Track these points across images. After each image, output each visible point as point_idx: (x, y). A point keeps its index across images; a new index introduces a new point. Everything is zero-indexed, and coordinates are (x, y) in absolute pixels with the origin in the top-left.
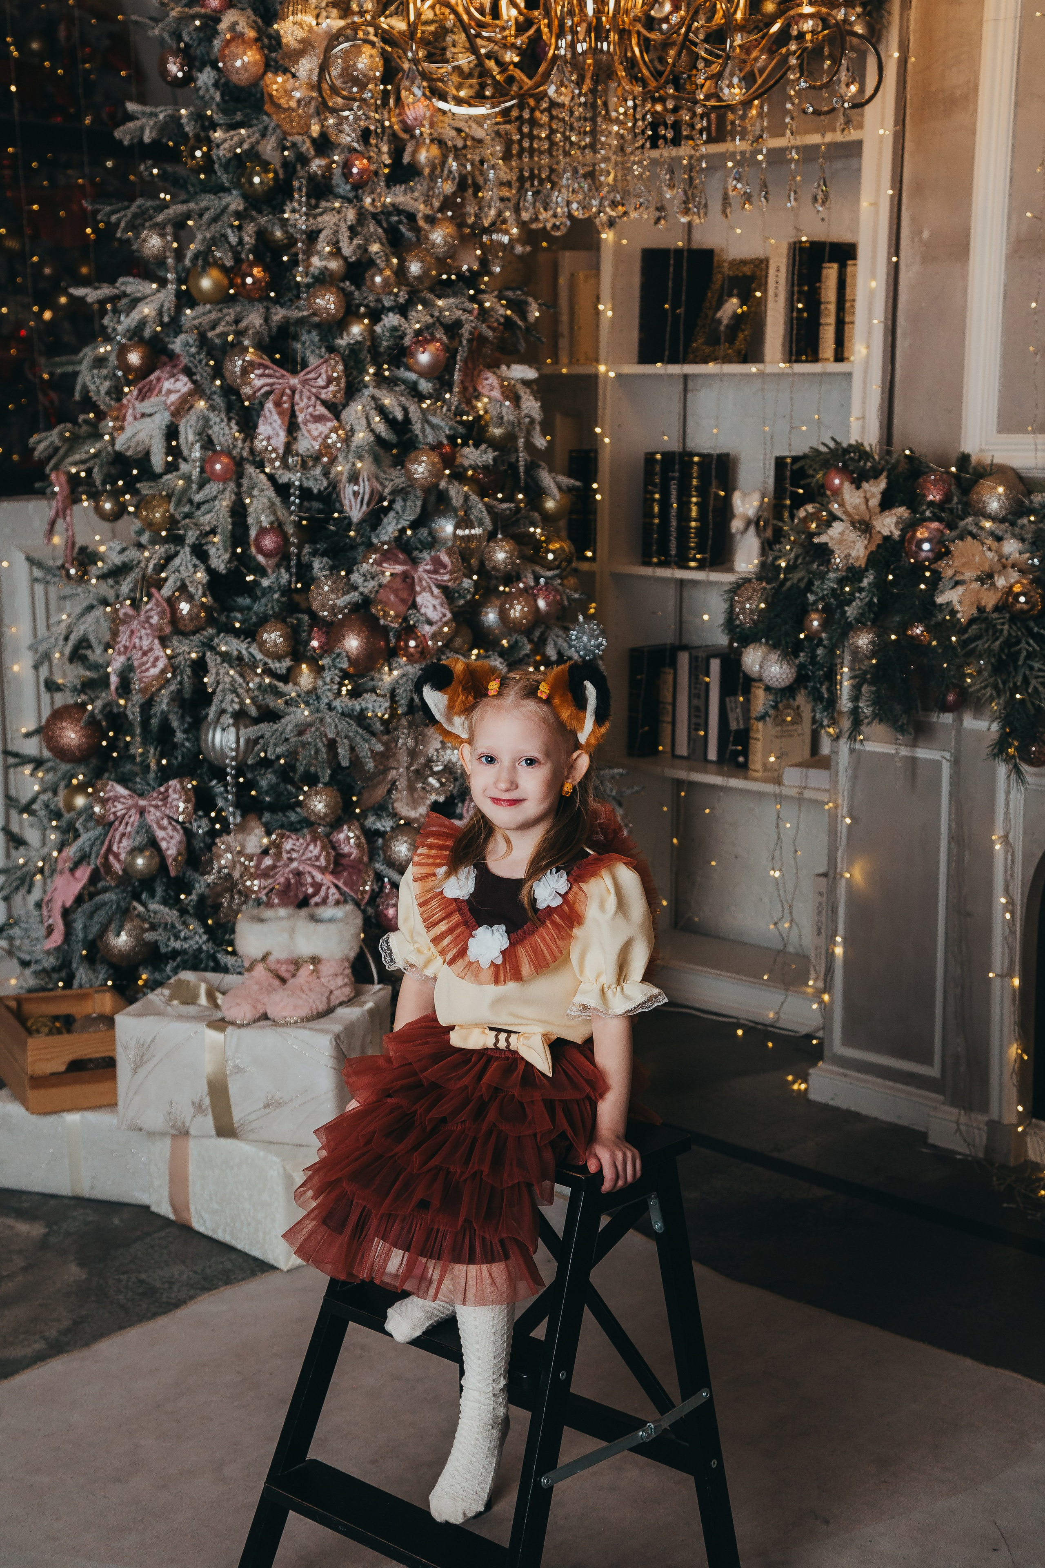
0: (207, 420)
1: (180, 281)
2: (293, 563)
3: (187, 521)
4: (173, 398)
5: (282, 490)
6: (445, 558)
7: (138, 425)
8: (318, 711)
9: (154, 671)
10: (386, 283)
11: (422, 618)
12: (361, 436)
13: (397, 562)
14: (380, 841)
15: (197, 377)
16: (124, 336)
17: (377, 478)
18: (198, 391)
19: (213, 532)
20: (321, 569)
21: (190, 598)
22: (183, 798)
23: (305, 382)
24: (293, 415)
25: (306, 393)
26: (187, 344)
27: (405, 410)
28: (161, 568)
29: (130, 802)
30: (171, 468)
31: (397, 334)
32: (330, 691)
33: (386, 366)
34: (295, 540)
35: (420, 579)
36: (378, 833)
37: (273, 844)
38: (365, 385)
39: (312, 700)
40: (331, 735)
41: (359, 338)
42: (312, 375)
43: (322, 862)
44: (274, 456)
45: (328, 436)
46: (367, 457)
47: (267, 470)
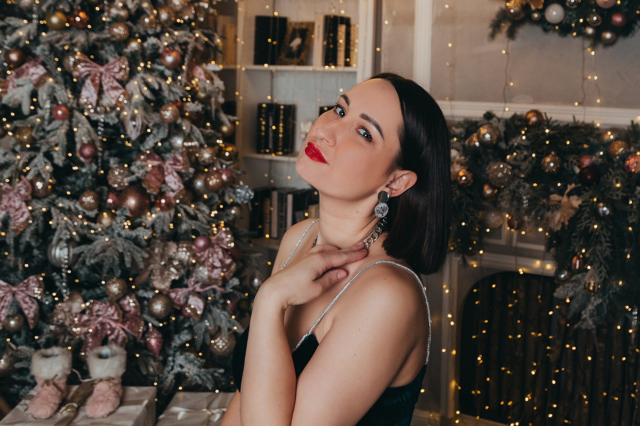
0: (53, 88)
1: (39, 19)
2: (100, 161)
3: (42, 141)
4: (35, 77)
5: (94, 124)
6: (180, 158)
7: (15, 91)
8: (113, 237)
9: (22, 220)
10: (151, 22)
11: (169, 189)
12: (137, 97)
13: (155, 159)
14: (146, 302)
15: (49, 67)
16: (8, 46)
17: (145, 118)
18: (49, 73)
19: (57, 145)
20: (114, 164)
21: (43, 180)
22: (38, 286)
23: (107, 70)
24: (101, 86)
25: (108, 75)
26: (43, 50)
27: (160, 85)
28: (26, 164)
29: (7, 289)
30: (33, 113)
31: (155, 47)
32: (120, 227)
33: (149, 63)
34: (100, 149)
35: (167, 168)
36: (145, 298)
37: (88, 307)
38: (139, 72)
39: (109, 231)
40: (121, 250)
41: (137, 49)
42: (111, 67)
43: (116, 317)
44: (90, 107)
45: (119, 97)
46: (141, 108)
47: (86, 114)
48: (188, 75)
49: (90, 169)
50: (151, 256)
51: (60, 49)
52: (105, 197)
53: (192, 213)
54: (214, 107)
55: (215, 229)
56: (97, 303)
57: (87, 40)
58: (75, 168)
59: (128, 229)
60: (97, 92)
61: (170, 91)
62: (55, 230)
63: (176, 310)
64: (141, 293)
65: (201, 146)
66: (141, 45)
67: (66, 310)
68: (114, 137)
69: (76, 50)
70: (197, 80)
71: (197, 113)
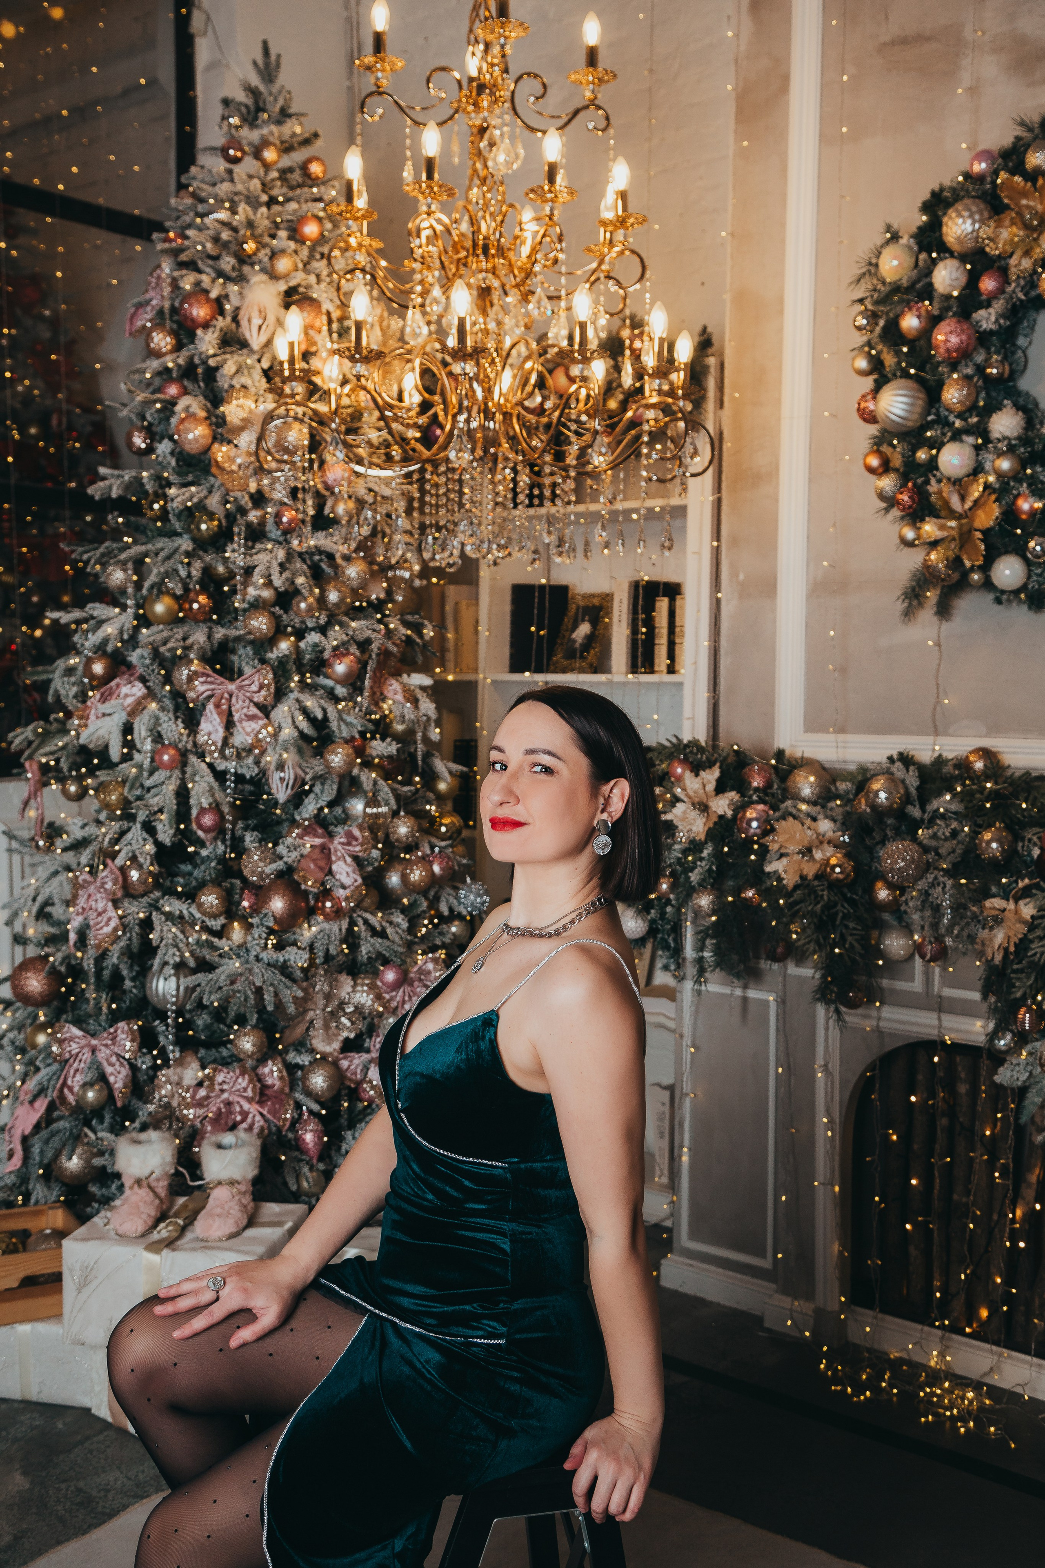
0: (157, 718)
1: (138, 606)
2: (228, 837)
3: (138, 802)
4: (130, 701)
5: (220, 776)
7: (99, 723)
8: (247, 962)
9: (107, 930)
10: (309, 608)
11: (337, 883)
12: (288, 731)
13: (316, 835)
14: (299, 1073)
15: (150, 684)
16: (90, 651)
17: (300, 766)
18: (151, 695)
19: (162, 811)
20: (253, 842)
21: (140, 867)
22: (130, 1037)
23: (241, 688)
24: (230, 714)
25: (242, 697)
26: (143, 657)
27: (324, 711)
28: (116, 841)
29: (84, 1042)
30: (127, 758)
31: (318, 649)
32: (259, 945)
33: (308, 675)
34: (229, 818)
35: (336, 850)
36: (298, 1066)
37: (207, 1077)
38: (291, 690)
39: (242, 953)
40: (258, 983)
41: (287, 652)
42: (247, 682)
43: (250, 1093)
44: (213, 748)
45: (259, 732)
46: (292, 750)
47: (207, 759)
48: (374, 694)
49: (214, 851)
50: (310, 996)
51: (169, 655)
52: (238, 898)
54: (420, 748)
56: (221, 1071)
57: (210, 639)
58: (191, 849)
59: (272, 950)
60: (223, 725)
61: (343, 721)
62: (158, 948)
63: (349, 1089)
64: (293, 1057)
65: (395, 814)
66: (295, 645)
67: (174, 1079)
68: (253, 798)
69: (193, 655)
70: (390, 702)
71: (391, 758)
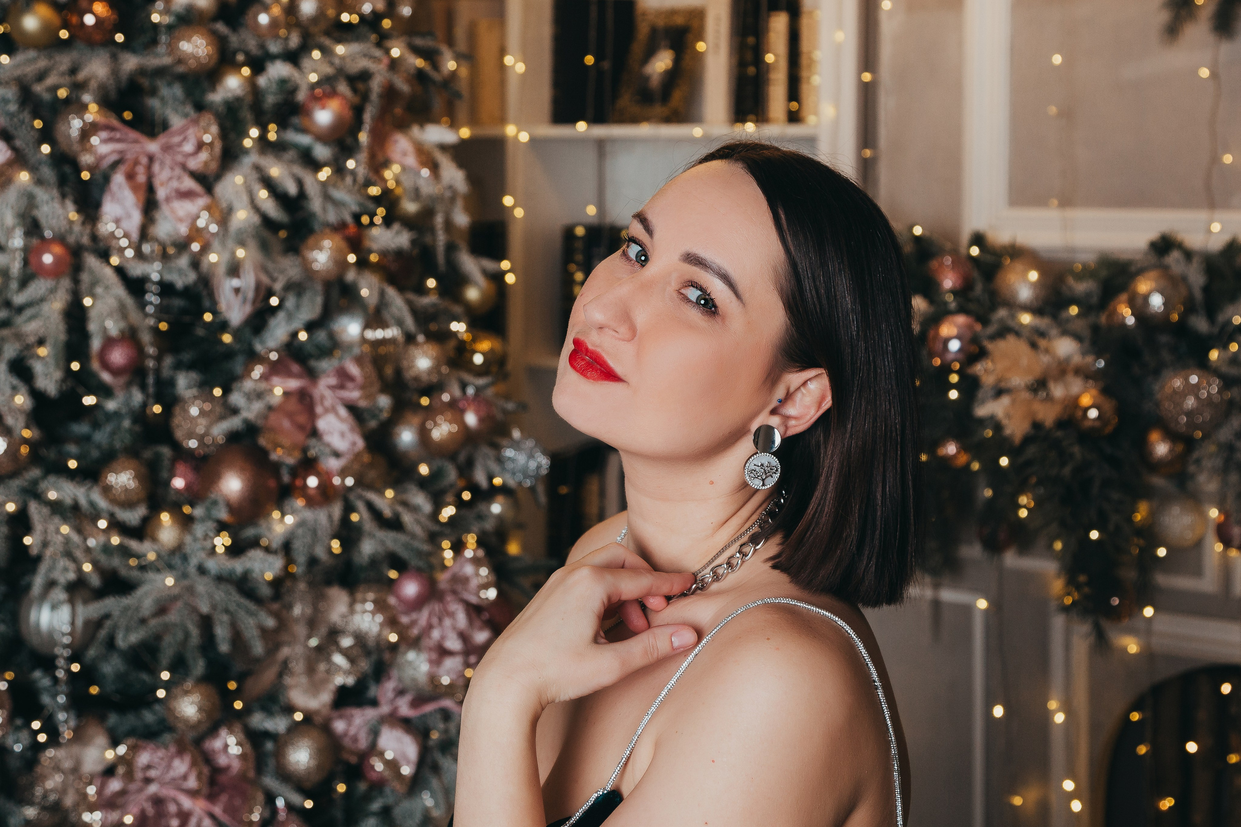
0: (31, 197)
2: (151, 380)
3: (5, 331)
5: (136, 286)
6: (354, 369)
8: (185, 576)
10: (274, 24)
11: (327, 450)
12: (242, 216)
13: (290, 375)
14: (269, 746)
15: (18, 143)
17: (265, 270)
18: (20, 159)
19: (41, 342)
20: (189, 387)
21: (7, 432)
23: (167, 148)
24: (151, 191)
25: (168, 161)
27: (300, 183)
31: (287, 88)
32: (203, 549)
33: (272, 127)
34: (151, 350)
35: (322, 398)
36: (267, 734)
37: (120, 759)
38: (246, 152)
39: (177, 561)
40: (205, 609)
41: (239, 92)
42: (176, 139)
43: (192, 783)
44: (124, 242)
45: (198, 217)
46: (252, 244)
47: (115, 260)
48: (372, 156)
49: (127, 403)
50: (283, 624)
51: (47, 96)
52: (165, 474)
53: (387, 512)
54: (441, 238)
55: (448, 554)
56: (145, 748)
57: (115, 72)
58: (89, 400)
59: (224, 557)
60: (141, 205)
61: (327, 197)
62: (38, 559)
63: (347, 764)
64: (259, 721)
65: (410, 339)
66: (251, 82)
67: (67, 764)
68: (187, 319)
69: (87, 98)
70: (396, 168)
71: (399, 254)
